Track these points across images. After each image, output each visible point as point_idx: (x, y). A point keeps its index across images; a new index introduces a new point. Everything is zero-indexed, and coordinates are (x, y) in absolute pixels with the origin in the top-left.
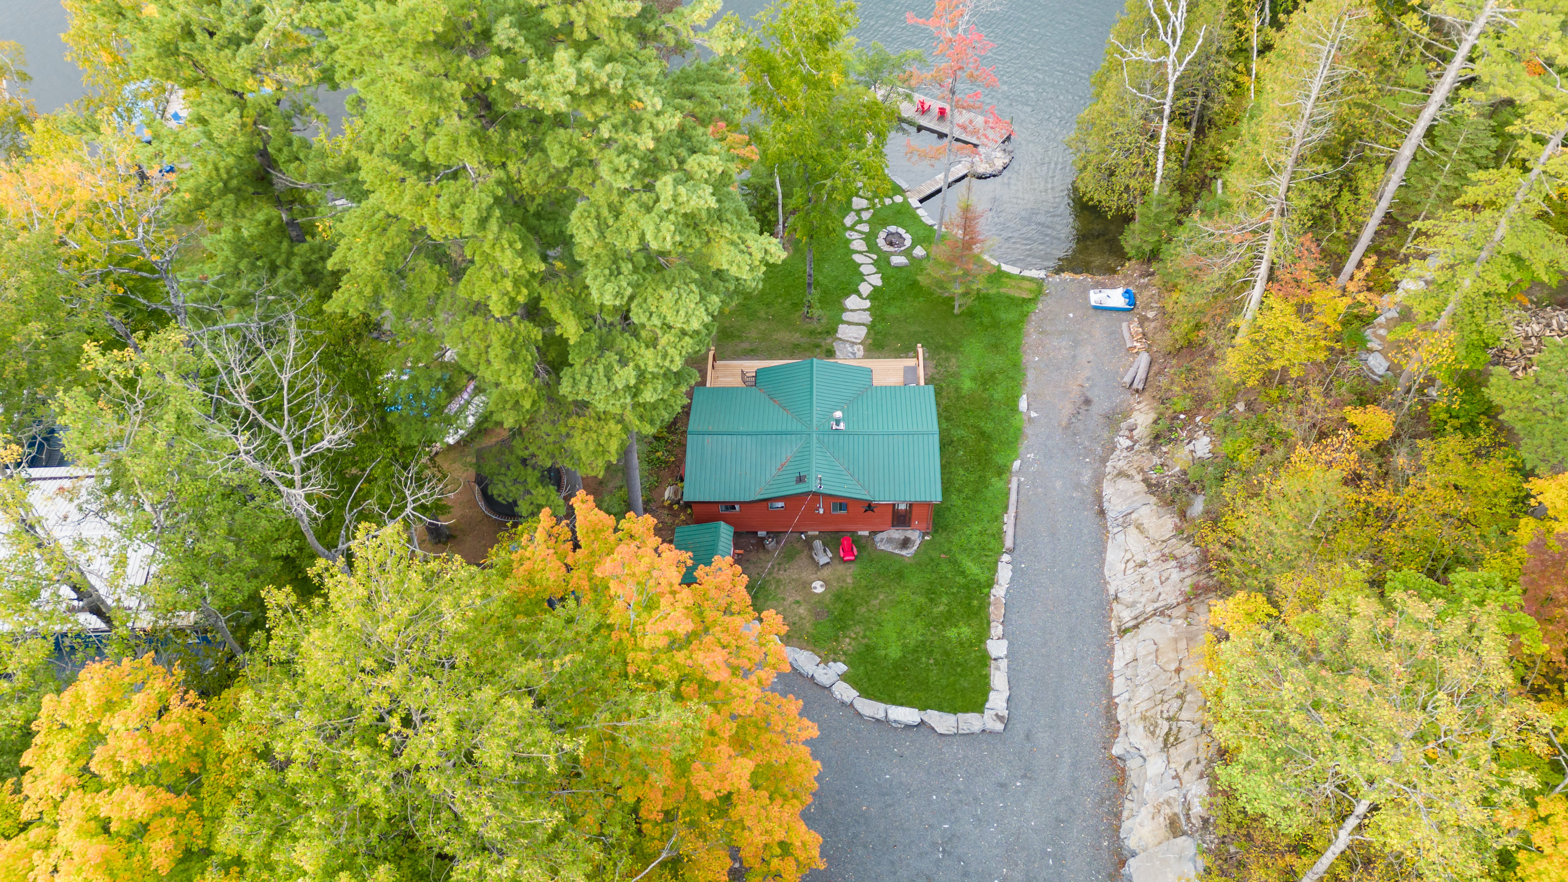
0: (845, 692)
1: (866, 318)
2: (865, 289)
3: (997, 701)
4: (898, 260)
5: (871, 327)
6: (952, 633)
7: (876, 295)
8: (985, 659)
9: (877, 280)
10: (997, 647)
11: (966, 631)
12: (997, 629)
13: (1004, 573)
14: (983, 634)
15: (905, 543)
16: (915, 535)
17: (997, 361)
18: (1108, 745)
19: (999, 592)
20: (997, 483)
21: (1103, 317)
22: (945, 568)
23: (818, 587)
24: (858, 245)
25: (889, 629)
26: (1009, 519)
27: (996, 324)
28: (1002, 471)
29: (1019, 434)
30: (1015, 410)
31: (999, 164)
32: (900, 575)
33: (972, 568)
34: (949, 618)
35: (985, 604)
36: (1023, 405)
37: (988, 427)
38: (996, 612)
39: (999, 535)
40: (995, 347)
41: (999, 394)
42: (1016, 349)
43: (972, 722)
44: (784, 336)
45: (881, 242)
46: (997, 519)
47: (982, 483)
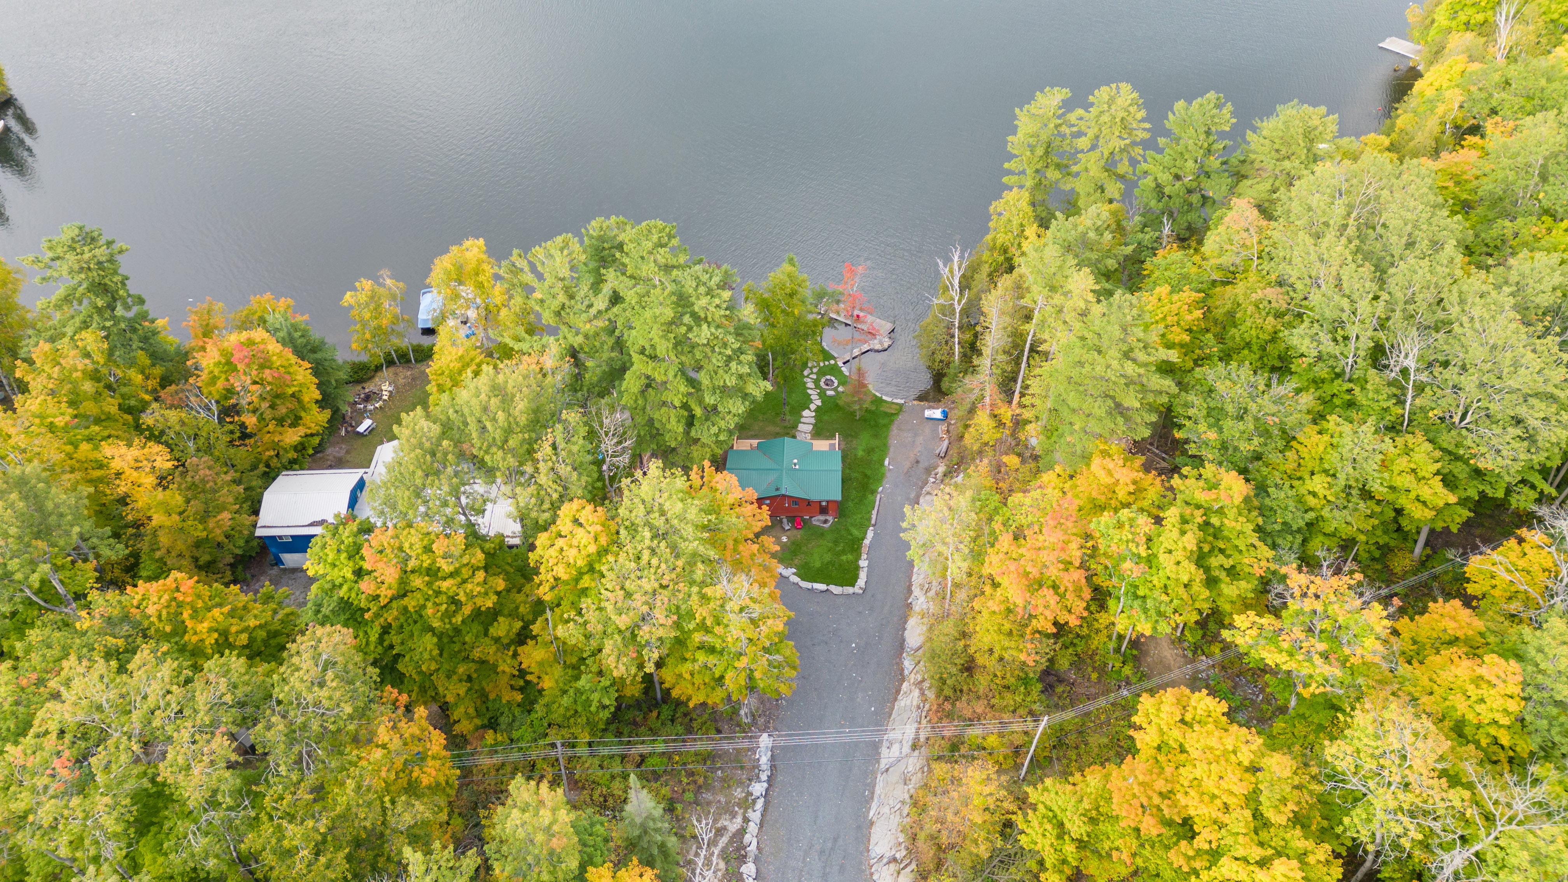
0: (795, 579)
1: (813, 421)
2: (813, 407)
3: (861, 582)
4: (830, 393)
5: (815, 425)
6: (844, 558)
7: (818, 410)
8: (858, 568)
9: (819, 403)
10: (863, 563)
11: (850, 557)
12: (864, 556)
13: (870, 534)
14: (859, 557)
15: (826, 522)
16: (830, 519)
17: (875, 443)
18: (907, 599)
19: (867, 542)
20: (870, 497)
21: (931, 423)
22: (843, 532)
23: (784, 539)
24: (810, 385)
25: (816, 557)
26: (874, 512)
27: (877, 425)
28: (874, 492)
29: (883, 476)
30: (882, 465)
31: (886, 345)
32: (822, 535)
33: (856, 532)
34: (843, 552)
35: (860, 547)
36: (886, 463)
37: (869, 472)
38: (864, 550)
39: (870, 519)
40: (876, 436)
41: (875, 457)
42: (886, 437)
43: (849, 590)
44: (771, 428)
45: (822, 384)
46: (870, 512)
47: (864, 497)
